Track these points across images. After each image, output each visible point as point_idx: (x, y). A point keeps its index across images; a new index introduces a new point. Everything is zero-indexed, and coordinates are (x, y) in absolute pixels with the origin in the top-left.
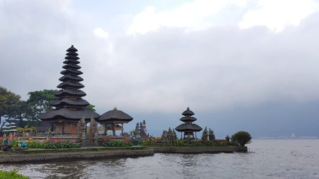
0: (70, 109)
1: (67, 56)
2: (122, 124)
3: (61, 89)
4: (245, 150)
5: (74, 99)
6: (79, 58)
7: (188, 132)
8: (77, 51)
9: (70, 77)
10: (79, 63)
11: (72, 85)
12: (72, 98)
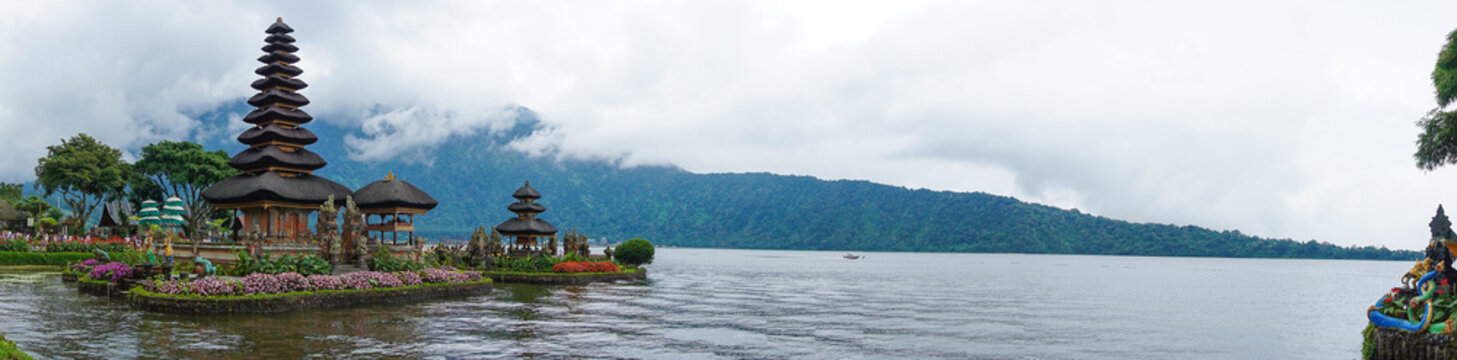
0: (283, 175)
1: (266, 44)
2: (410, 215)
3: (255, 125)
4: (642, 279)
5: (289, 150)
6: (296, 49)
7: (525, 236)
8: (291, 31)
9: (279, 94)
10: (297, 60)
11: (284, 113)
12: (283, 149)
